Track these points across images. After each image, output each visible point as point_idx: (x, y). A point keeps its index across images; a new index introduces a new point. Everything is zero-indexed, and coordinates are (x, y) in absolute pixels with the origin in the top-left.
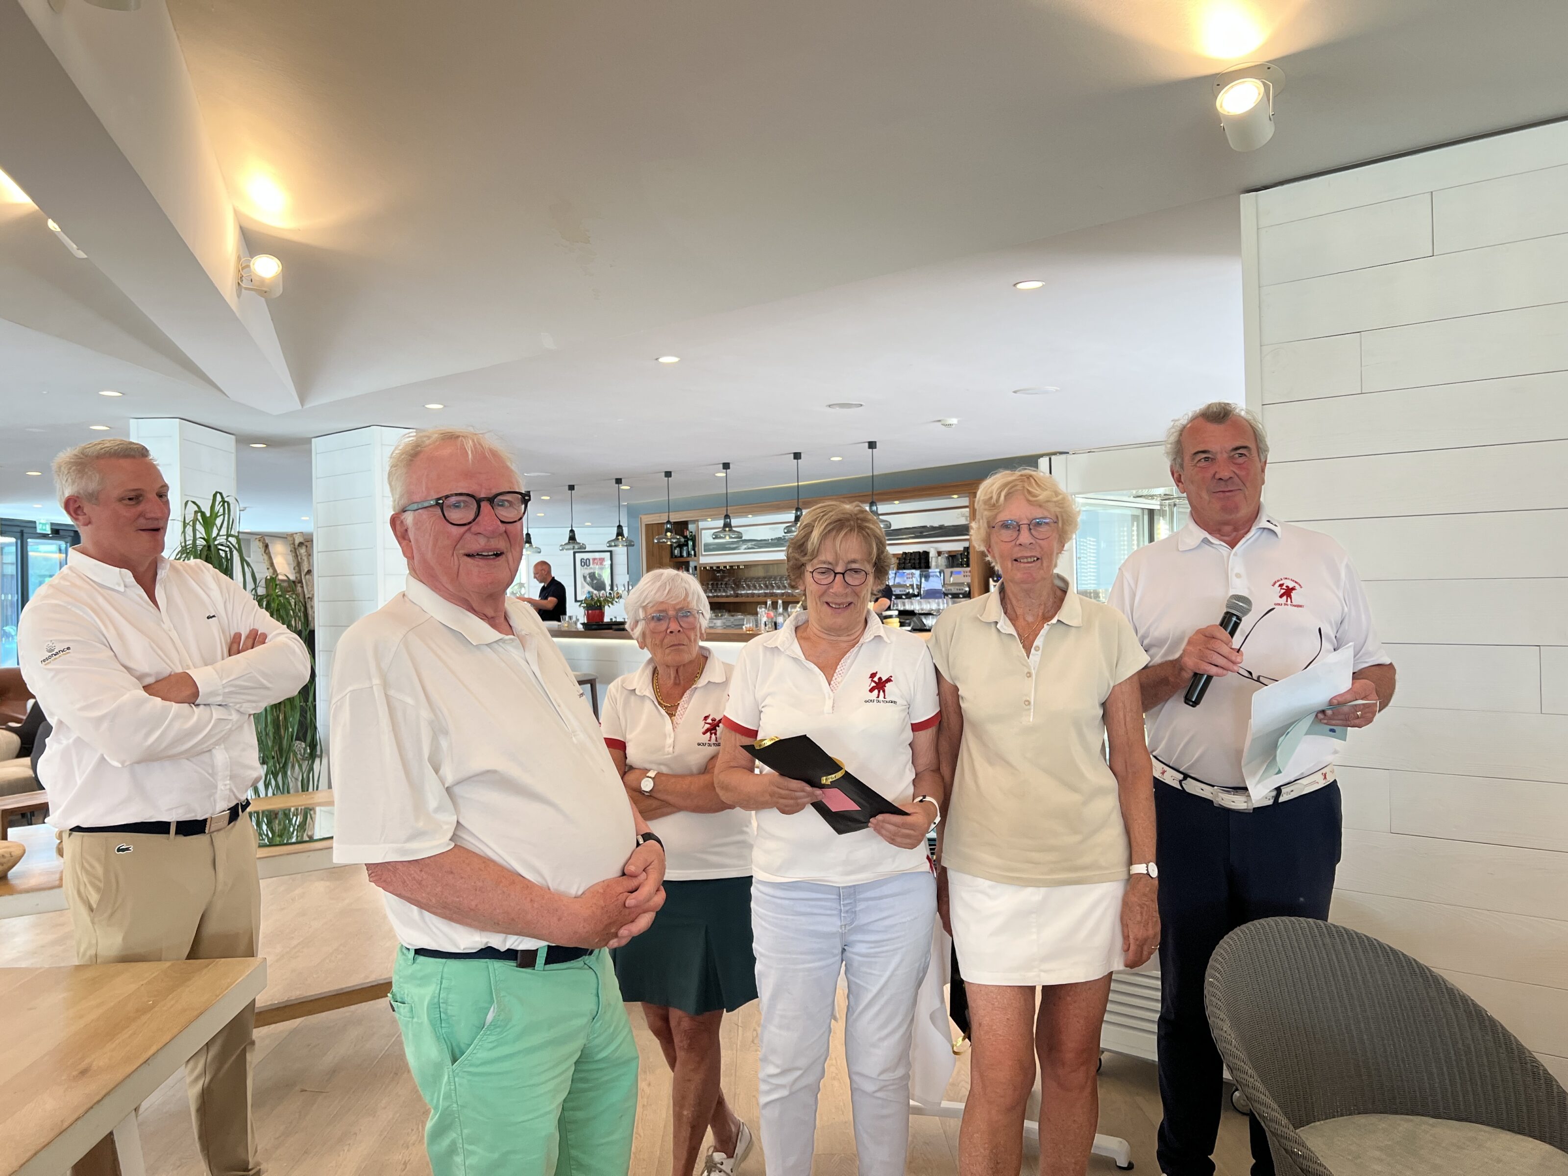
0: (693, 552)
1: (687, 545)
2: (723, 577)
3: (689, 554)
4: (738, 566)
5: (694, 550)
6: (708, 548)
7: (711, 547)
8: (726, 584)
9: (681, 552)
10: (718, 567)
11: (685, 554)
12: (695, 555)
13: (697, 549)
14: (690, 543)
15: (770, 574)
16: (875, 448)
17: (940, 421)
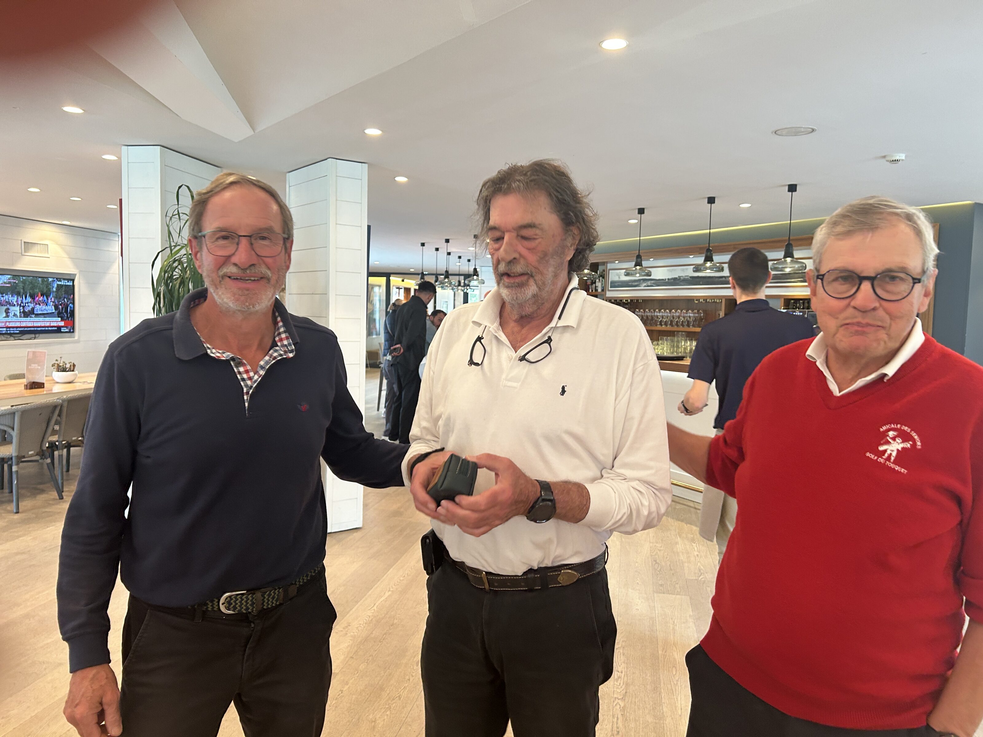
4: (637, 300)
7: (616, 284)
10: (621, 301)
13: (605, 286)
16: (796, 191)
17: (884, 157)
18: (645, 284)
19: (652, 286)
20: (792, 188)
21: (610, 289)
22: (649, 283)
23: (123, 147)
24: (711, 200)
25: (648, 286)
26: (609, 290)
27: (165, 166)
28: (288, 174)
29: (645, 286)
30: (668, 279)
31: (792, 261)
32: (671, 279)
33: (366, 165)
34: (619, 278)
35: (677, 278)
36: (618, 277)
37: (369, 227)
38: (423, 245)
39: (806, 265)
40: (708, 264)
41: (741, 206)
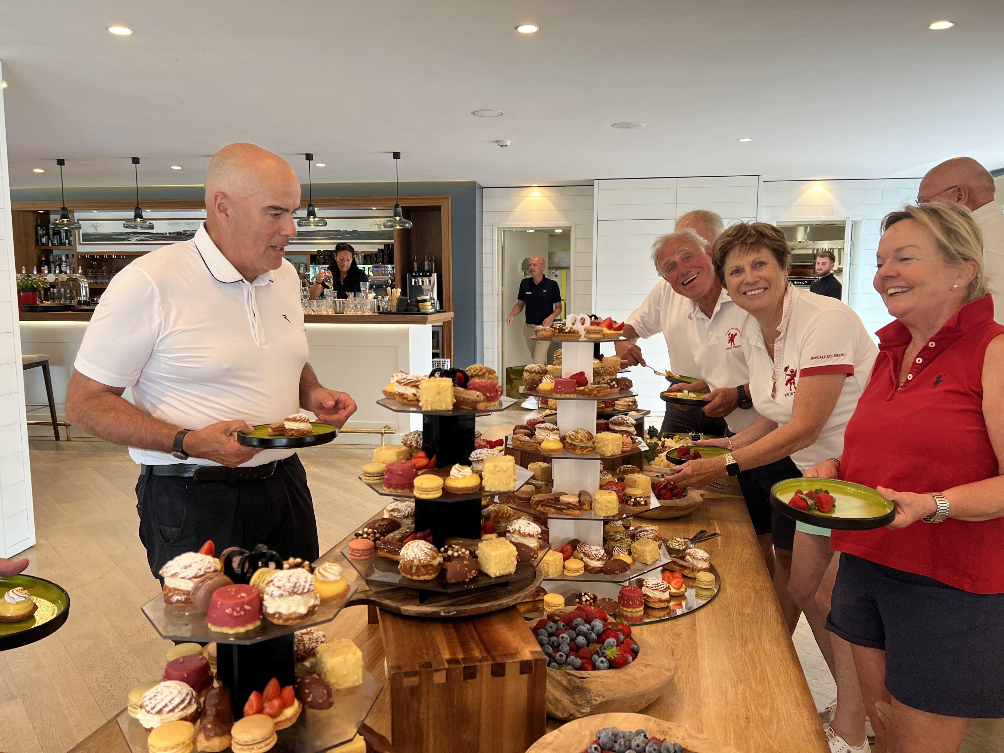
0: (66, 241)
2: (100, 266)
3: (62, 243)
5: (68, 240)
6: (87, 238)
7: (93, 237)
10: (98, 256)
12: (69, 244)
13: (72, 239)
14: (63, 233)
17: (497, 142)
18: (137, 238)
21: (82, 242)
25: (141, 240)
26: (80, 244)
29: (137, 240)
30: (170, 233)
32: (174, 233)
34: (96, 230)
35: (181, 232)
36: (93, 228)
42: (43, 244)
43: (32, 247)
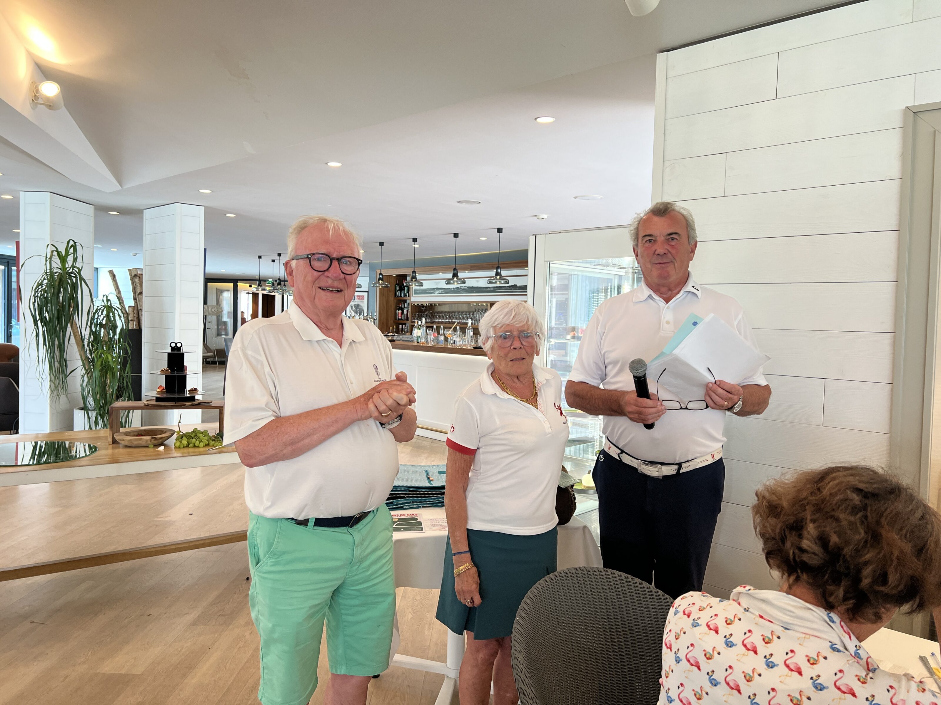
0: (407, 294)
1: (404, 290)
2: (425, 311)
3: (405, 295)
4: (435, 304)
5: (408, 293)
6: (416, 292)
7: (418, 292)
8: (426, 315)
9: (401, 294)
10: (422, 304)
11: (403, 295)
12: (409, 296)
13: (410, 292)
14: (406, 288)
15: (453, 310)
16: (502, 232)
17: (536, 216)
18: (438, 292)
19: (443, 294)
20: (500, 230)
21: (414, 295)
22: (440, 291)
23: (21, 192)
24: (456, 235)
25: (440, 293)
26: (414, 297)
27: (53, 206)
28: (144, 211)
29: (438, 294)
30: (453, 288)
31: (500, 278)
33: (204, 207)
37: (205, 250)
38: (260, 257)
39: (509, 281)
40: (455, 279)
41: (481, 239)
42: (398, 296)
43: (392, 298)
